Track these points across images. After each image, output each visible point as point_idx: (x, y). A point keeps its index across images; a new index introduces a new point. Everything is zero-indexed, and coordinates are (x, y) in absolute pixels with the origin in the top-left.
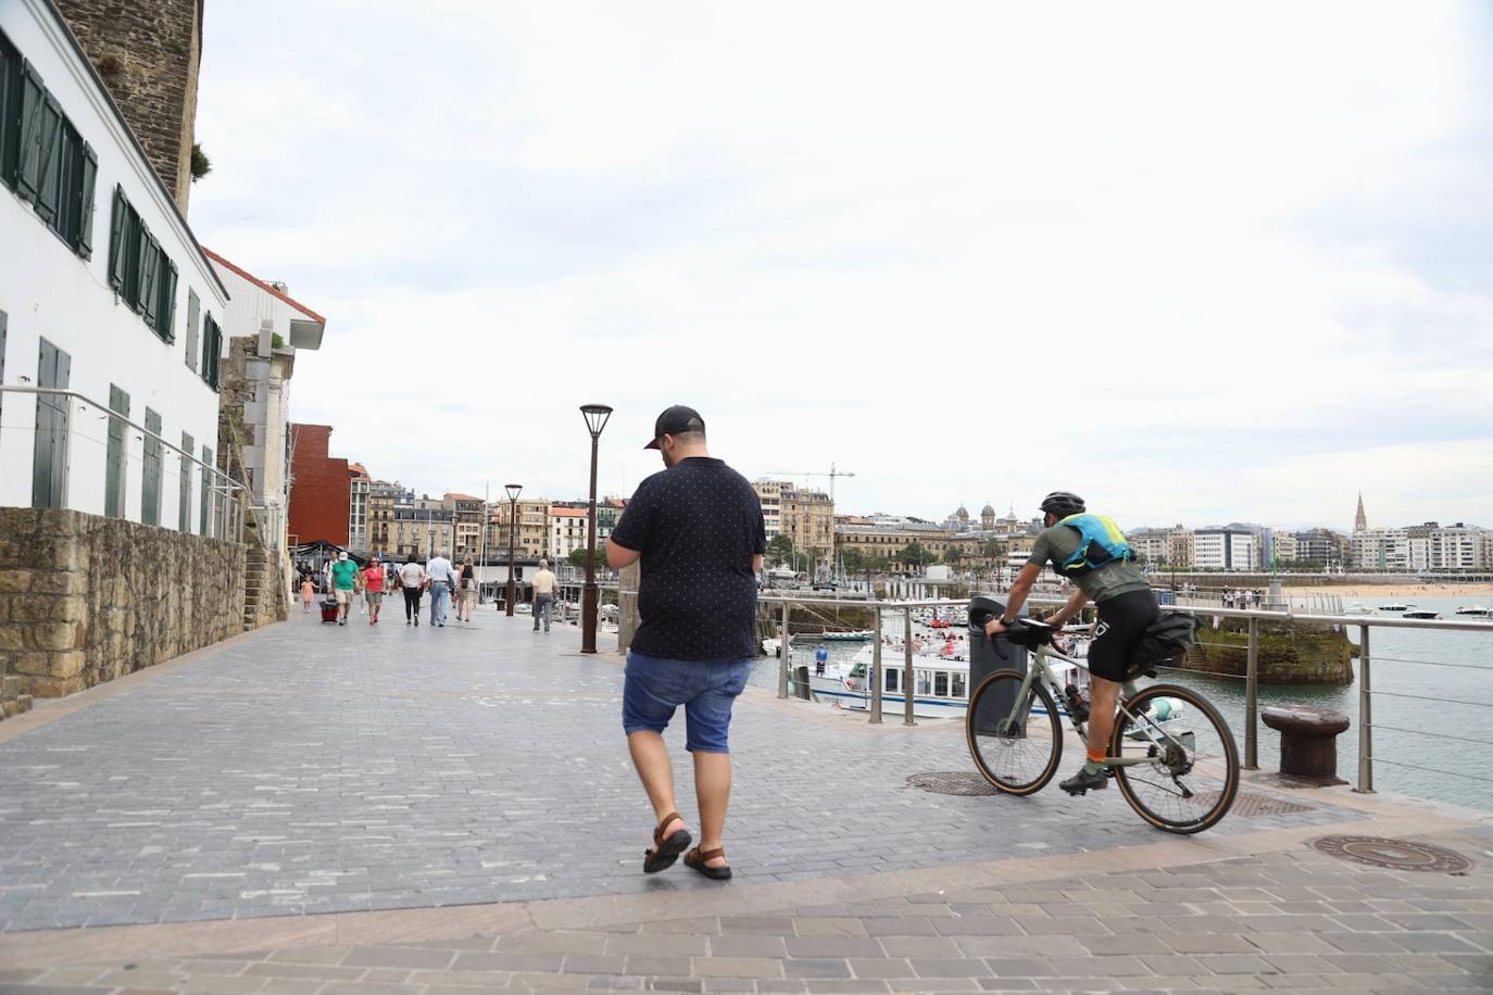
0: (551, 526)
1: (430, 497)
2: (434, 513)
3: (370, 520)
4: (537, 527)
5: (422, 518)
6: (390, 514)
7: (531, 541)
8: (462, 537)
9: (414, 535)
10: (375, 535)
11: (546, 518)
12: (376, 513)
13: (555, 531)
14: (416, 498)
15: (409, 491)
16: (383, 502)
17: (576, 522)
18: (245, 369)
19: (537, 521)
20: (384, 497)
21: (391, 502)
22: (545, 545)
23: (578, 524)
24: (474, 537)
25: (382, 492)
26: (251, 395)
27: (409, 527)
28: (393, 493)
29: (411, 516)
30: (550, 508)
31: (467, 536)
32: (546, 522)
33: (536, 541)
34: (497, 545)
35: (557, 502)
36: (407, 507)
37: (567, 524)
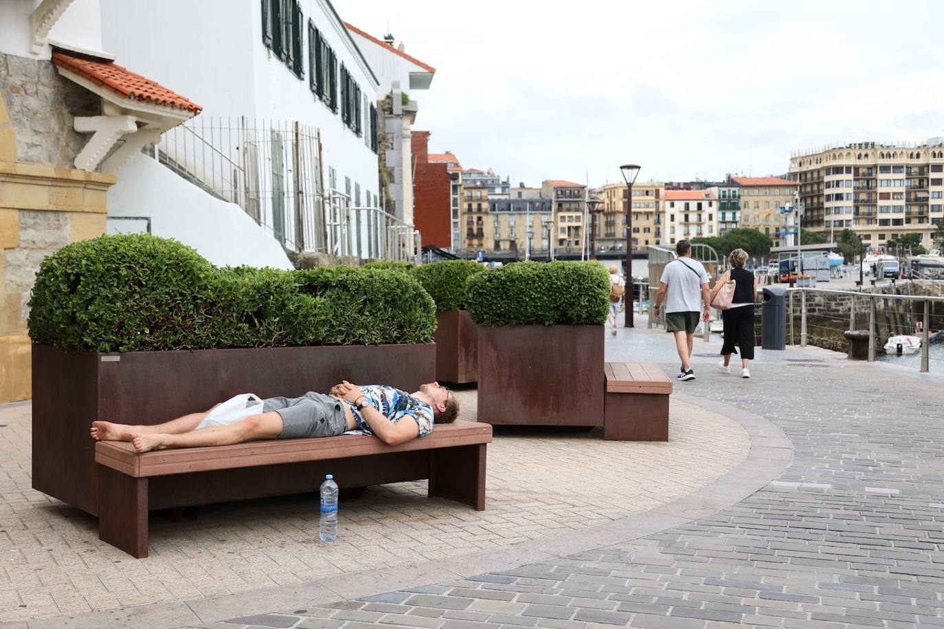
0: (664, 212)
1: (526, 186)
2: (532, 203)
3: (464, 214)
4: (648, 214)
5: (519, 209)
6: (485, 206)
7: (641, 230)
8: (563, 230)
9: (512, 228)
10: (470, 230)
11: (657, 203)
12: (470, 206)
13: (668, 217)
14: (512, 186)
15: (503, 179)
16: (476, 193)
17: (693, 206)
18: (384, 125)
19: (648, 207)
20: (477, 188)
21: (485, 193)
22: (658, 234)
23: (696, 208)
24: (577, 228)
25: (475, 181)
26: (390, 145)
27: (506, 219)
28: (487, 184)
29: (507, 207)
30: (662, 191)
31: (569, 228)
32: (658, 207)
33: (647, 230)
34: (602, 236)
35: (671, 184)
36: (503, 197)
37: (683, 208)
